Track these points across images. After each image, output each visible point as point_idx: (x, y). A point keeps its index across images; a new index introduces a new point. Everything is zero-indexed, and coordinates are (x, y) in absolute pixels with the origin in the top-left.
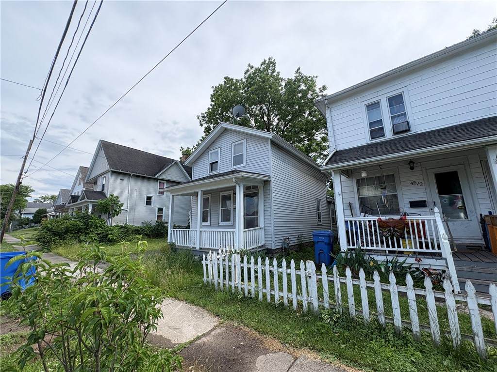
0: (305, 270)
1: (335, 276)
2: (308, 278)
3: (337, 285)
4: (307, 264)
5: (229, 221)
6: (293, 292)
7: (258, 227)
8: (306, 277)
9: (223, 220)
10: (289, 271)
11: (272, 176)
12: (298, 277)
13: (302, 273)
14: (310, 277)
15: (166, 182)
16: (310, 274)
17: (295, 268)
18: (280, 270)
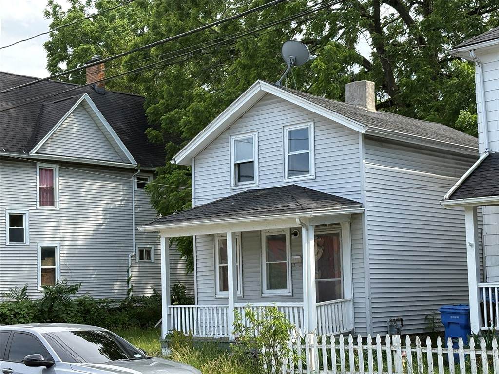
0: (391, 343)
1: (417, 347)
2: (394, 352)
3: (419, 356)
4: (393, 337)
5: (285, 287)
6: (379, 369)
7: (342, 300)
8: (392, 351)
9: (271, 286)
10: (374, 347)
11: (366, 204)
12: (384, 352)
13: (388, 348)
14: (396, 351)
15: (57, 166)
16: (395, 348)
17: (381, 343)
18: (365, 347)
